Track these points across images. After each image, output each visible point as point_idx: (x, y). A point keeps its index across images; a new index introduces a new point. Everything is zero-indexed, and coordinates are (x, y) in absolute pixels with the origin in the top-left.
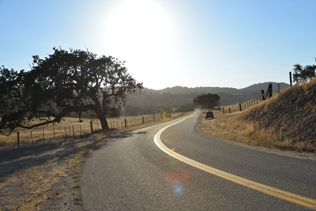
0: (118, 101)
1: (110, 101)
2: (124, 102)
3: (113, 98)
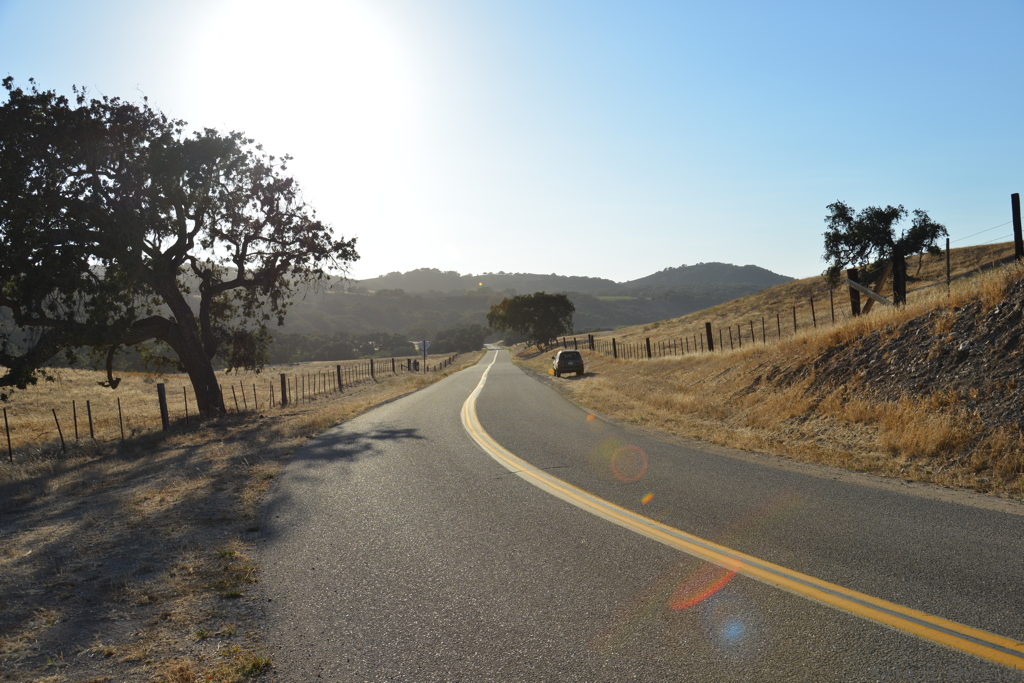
0: (259, 307)
1: (226, 306)
2: (281, 312)
3: (238, 295)
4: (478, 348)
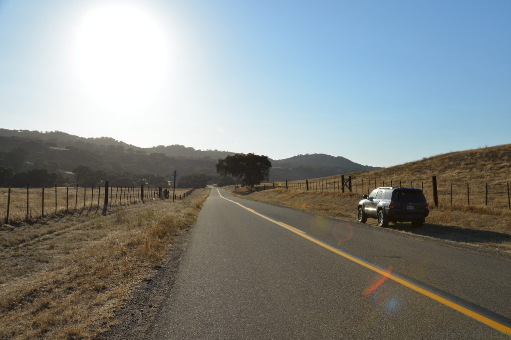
4: (204, 186)
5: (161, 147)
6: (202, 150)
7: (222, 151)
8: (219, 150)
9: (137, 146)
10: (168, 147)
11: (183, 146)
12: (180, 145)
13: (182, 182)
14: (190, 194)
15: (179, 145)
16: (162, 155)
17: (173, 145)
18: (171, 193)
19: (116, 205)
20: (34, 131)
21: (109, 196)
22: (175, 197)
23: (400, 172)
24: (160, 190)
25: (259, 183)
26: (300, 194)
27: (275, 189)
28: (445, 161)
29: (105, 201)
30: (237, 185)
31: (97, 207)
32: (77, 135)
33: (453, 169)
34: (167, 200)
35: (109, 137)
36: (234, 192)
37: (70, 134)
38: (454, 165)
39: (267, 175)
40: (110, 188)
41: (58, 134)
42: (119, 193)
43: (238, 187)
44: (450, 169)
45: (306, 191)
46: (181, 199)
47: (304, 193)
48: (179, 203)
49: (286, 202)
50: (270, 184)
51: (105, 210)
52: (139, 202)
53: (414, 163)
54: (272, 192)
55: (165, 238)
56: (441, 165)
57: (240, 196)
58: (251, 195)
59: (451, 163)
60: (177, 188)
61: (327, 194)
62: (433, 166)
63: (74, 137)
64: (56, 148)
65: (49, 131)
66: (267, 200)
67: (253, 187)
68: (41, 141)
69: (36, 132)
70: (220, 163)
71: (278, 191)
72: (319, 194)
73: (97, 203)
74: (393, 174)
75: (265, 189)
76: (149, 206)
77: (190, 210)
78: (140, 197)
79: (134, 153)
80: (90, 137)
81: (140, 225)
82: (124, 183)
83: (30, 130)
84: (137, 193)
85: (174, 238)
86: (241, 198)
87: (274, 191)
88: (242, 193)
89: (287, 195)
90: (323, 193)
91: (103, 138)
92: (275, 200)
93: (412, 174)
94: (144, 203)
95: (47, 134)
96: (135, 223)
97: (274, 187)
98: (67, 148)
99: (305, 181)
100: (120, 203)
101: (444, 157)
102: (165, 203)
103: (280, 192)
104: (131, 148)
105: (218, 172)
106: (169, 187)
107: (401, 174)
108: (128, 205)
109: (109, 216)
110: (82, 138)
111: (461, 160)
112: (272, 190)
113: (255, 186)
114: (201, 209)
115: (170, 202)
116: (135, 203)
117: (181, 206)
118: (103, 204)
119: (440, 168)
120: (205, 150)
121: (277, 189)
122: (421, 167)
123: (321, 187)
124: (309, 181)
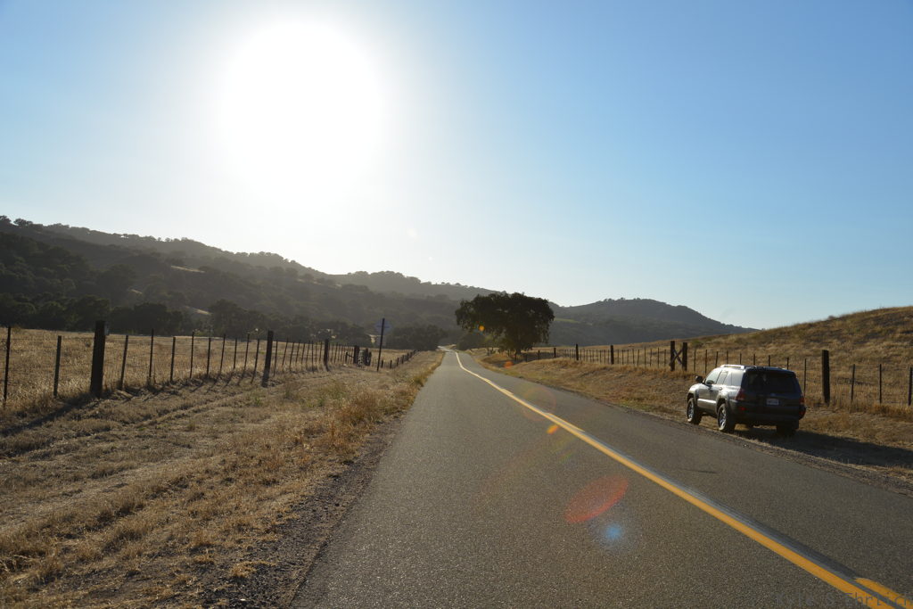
4: (433, 348)
5: (362, 275)
6: (433, 283)
7: (469, 286)
8: (463, 284)
9: (321, 271)
10: (374, 274)
11: (401, 274)
12: (396, 272)
13: (397, 337)
14: (407, 359)
15: (393, 272)
16: (364, 289)
17: (382, 273)
18: (375, 355)
19: (283, 372)
20: (146, 237)
21: (273, 355)
22: (381, 364)
23: (782, 340)
24: (357, 350)
25: (531, 348)
26: (598, 369)
27: (555, 359)
28: (868, 324)
29: (266, 363)
30: (491, 349)
31: (254, 373)
32: (218, 247)
33: (880, 340)
34: (366, 368)
35: (273, 252)
36: (485, 360)
37: (207, 244)
38: (883, 333)
39: (545, 332)
40: (274, 343)
41: (187, 243)
42: (289, 351)
43: (492, 352)
44: (874, 340)
45: (610, 366)
46: (391, 367)
47: (605, 368)
48: (388, 374)
49: (572, 383)
50: (550, 350)
51: (265, 378)
52: (321, 368)
53: (811, 325)
54: (550, 363)
55: (362, 424)
56: (859, 330)
57: (494, 368)
58: (515, 366)
59: (878, 328)
60: (386, 348)
61: (644, 372)
62: (845, 331)
63: (214, 249)
64: (182, 268)
65: (172, 238)
66: (540, 378)
67: (518, 352)
68: (159, 255)
69: (150, 239)
70: (462, 309)
71: (561, 362)
72: (630, 371)
73: (253, 366)
74: (770, 343)
75: (539, 359)
76: (336, 376)
77: (405, 386)
78: (322, 360)
79: (315, 283)
80: (240, 252)
81: (321, 405)
82: (298, 335)
83: (141, 235)
84: (318, 353)
85: (376, 426)
86: (496, 371)
87: (554, 362)
88: (500, 364)
89: (576, 369)
90: (638, 371)
91: (262, 253)
92: (554, 378)
93: (805, 344)
94: (328, 370)
95: (168, 242)
96: (315, 401)
97: (555, 355)
98: (200, 269)
99: (609, 348)
100: (290, 368)
101: (866, 317)
102: (363, 373)
103: (565, 366)
104: (310, 274)
105: (458, 324)
106: (372, 347)
107: (785, 343)
108: (302, 372)
109: (273, 389)
110: (227, 252)
111: (897, 324)
112: (551, 360)
113: (523, 351)
114: (422, 386)
115: (372, 371)
116: (314, 369)
117: (390, 379)
118: (263, 368)
119: (856, 336)
120: (439, 283)
121: (561, 359)
122: (823, 333)
123: (636, 359)
124: (615, 347)
